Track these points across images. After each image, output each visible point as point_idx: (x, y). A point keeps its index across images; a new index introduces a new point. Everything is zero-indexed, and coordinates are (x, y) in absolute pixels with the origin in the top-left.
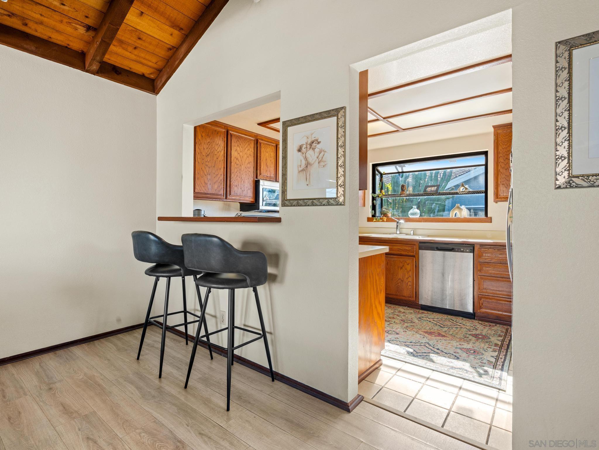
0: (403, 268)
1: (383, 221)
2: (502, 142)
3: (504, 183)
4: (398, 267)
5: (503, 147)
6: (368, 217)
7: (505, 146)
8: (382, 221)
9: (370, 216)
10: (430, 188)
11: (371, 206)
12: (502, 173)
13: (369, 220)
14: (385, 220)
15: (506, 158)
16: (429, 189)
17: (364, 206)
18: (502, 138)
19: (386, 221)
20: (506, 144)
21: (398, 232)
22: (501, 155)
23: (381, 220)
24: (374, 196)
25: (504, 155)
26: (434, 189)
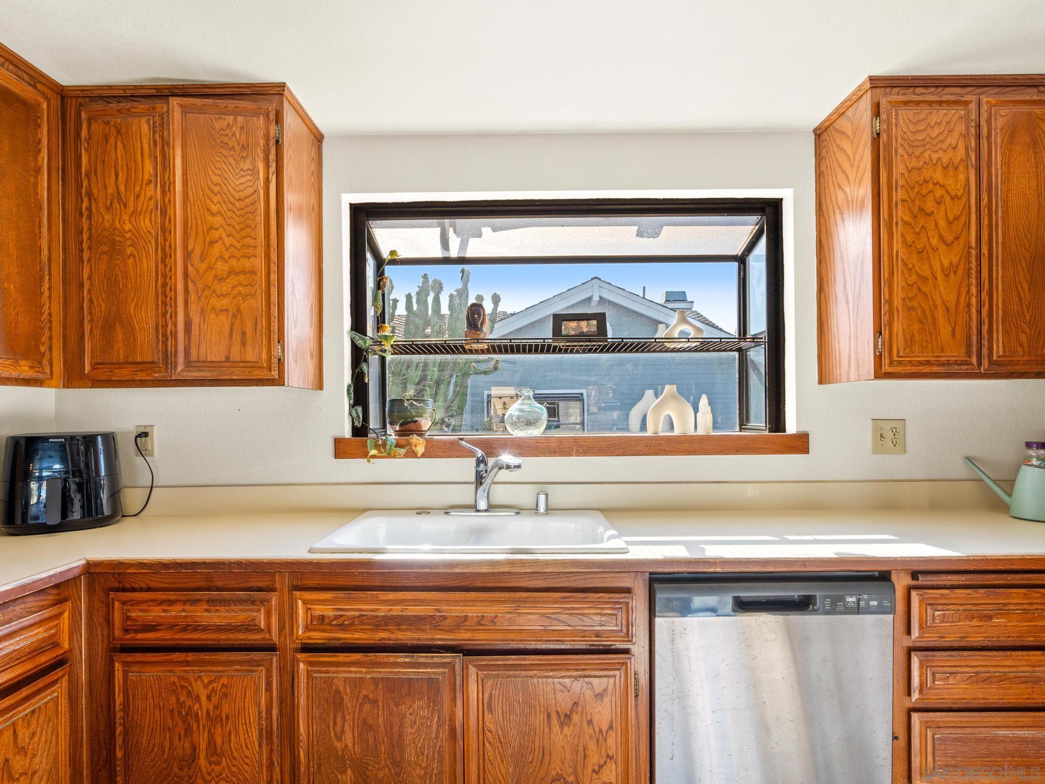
0: (576, 718)
1: (412, 454)
2: (907, 146)
3: (915, 304)
4: (549, 715)
5: (907, 163)
6: (339, 435)
7: (914, 163)
8: (406, 456)
9: (347, 433)
10: (573, 324)
11: (349, 386)
12: (906, 264)
13: (341, 449)
14: (420, 450)
15: (921, 209)
16: (569, 328)
17: (321, 387)
18: (905, 129)
19: (424, 456)
20: (918, 152)
21: (482, 505)
22: (898, 195)
23: (402, 451)
24: (360, 343)
25: (913, 195)
26: (586, 327)
